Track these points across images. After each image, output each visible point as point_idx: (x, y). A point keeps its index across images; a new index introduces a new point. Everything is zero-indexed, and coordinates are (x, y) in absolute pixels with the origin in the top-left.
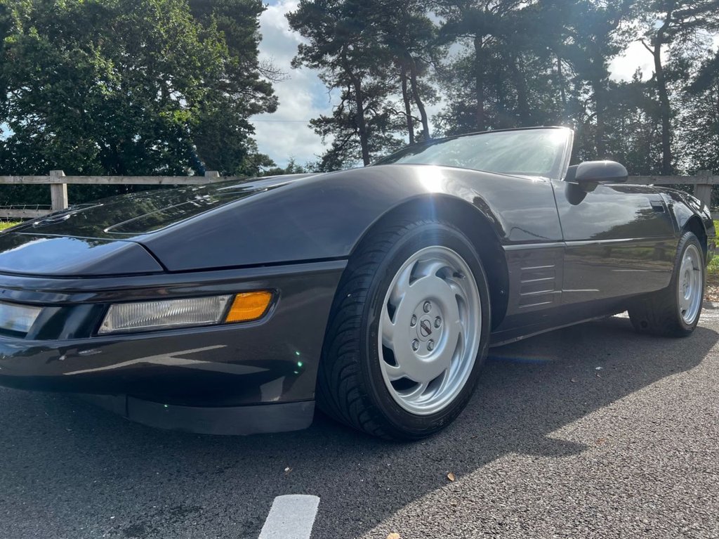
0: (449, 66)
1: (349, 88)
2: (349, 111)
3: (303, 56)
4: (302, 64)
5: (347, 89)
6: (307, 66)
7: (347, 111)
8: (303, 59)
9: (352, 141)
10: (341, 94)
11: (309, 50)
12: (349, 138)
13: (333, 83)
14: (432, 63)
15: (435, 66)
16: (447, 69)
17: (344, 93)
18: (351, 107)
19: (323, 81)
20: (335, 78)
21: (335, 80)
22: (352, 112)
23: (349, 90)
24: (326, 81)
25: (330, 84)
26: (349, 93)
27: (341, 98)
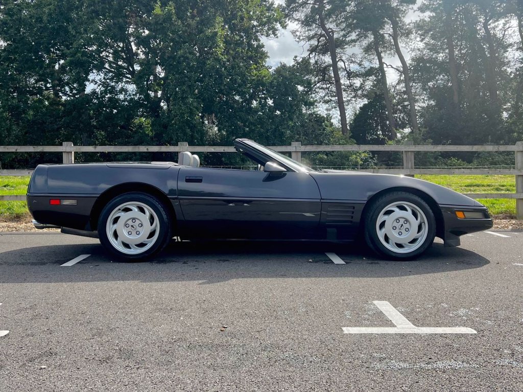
0: (409, 24)
1: (319, 42)
2: (314, 62)
5: (316, 43)
9: (319, 87)
10: (308, 47)
12: (316, 85)
13: (301, 38)
16: (408, 27)
17: (310, 47)
18: (316, 58)
19: (294, 36)
20: (304, 33)
21: (304, 35)
22: (316, 62)
23: (318, 44)
24: (297, 35)
25: (299, 38)
26: (317, 46)
27: (308, 50)
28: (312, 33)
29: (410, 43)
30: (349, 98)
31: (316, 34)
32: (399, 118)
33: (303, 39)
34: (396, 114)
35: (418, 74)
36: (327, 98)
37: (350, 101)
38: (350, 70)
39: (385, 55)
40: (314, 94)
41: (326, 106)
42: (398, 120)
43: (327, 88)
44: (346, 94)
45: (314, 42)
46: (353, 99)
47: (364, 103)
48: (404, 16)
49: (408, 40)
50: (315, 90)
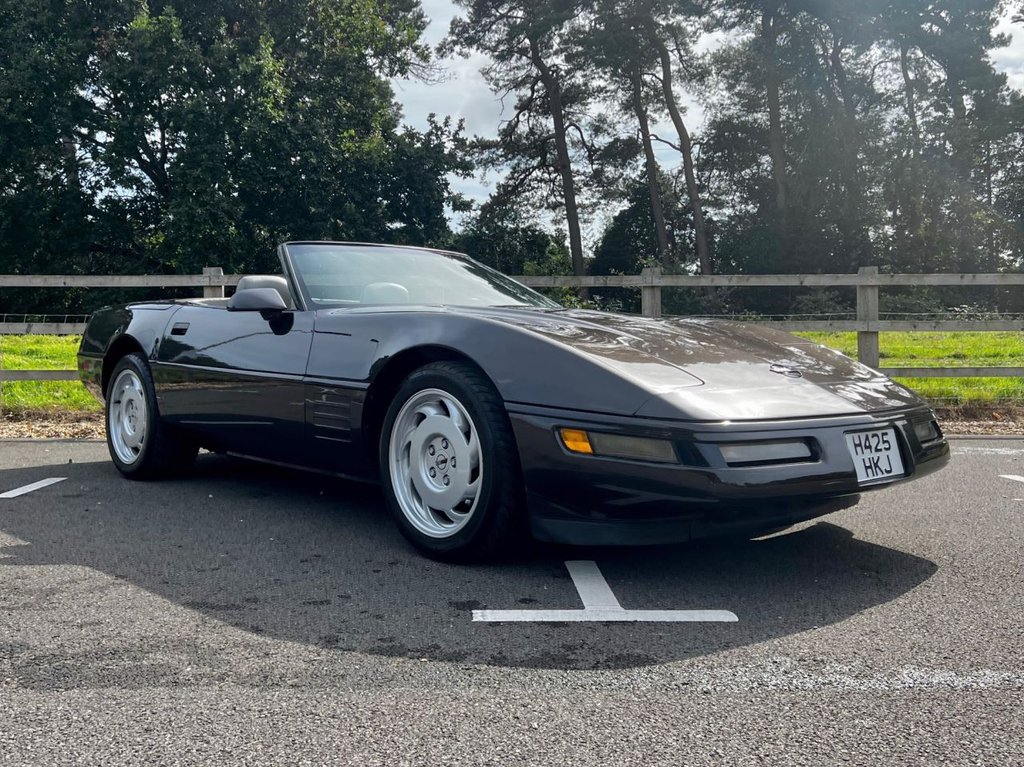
0: (704, 56)
1: (533, 91)
2: (527, 129)
3: (454, 38)
4: (452, 51)
5: (529, 93)
6: (460, 54)
7: (523, 128)
8: (455, 43)
9: (536, 179)
10: (516, 101)
11: (465, 29)
12: (530, 174)
13: (501, 83)
14: (676, 52)
15: (681, 56)
16: (701, 61)
17: (520, 100)
18: (531, 122)
19: (487, 79)
20: (507, 74)
21: (506, 78)
22: (532, 131)
23: (533, 95)
24: (492, 79)
25: (497, 85)
26: (531, 99)
27: (516, 108)
28: (521, 74)
29: (707, 94)
30: (595, 200)
31: (528, 76)
32: (690, 238)
33: (505, 86)
34: (685, 230)
35: (722, 152)
36: (552, 199)
37: (595, 204)
38: (593, 145)
39: (661, 117)
40: (529, 191)
41: (551, 215)
42: (688, 241)
43: (551, 181)
44: (589, 192)
45: (526, 92)
46: (603, 201)
47: (622, 209)
48: (694, 42)
49: (704, 87)
50: (530, 185)
